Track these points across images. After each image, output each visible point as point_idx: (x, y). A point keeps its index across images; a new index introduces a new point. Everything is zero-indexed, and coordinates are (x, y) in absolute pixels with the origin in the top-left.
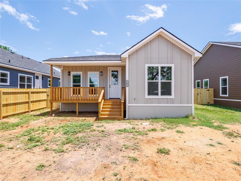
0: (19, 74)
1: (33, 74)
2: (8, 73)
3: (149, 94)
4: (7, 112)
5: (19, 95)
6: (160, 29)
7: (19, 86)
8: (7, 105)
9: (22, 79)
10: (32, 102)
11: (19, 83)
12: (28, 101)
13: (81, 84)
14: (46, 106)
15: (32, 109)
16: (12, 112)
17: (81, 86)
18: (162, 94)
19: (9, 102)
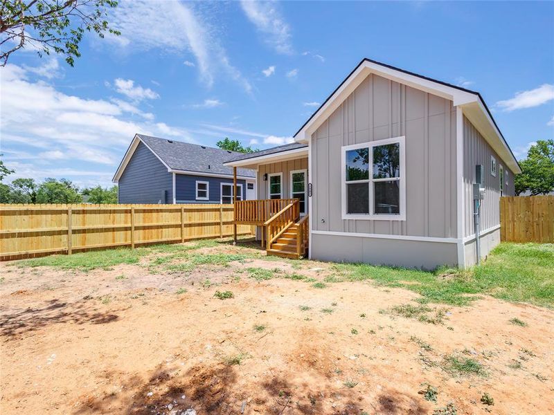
0: (222, 184)
1: (243, 181)
2: (207, 183)
3: (350, 211)
4: (190, 234)
5: (206, 213)
6: (363, 61)
7: (221, 201)
8: (190, 225)
9: (227, 189)
10: (224, 223)
11: (222, 196)
12: (219, 221)
13: (281, 194)
14: (250, 232)
15: (223, 234)
16: (197, 234)
17: (282, 198)
18: (377, 211)
19: (193, 222)
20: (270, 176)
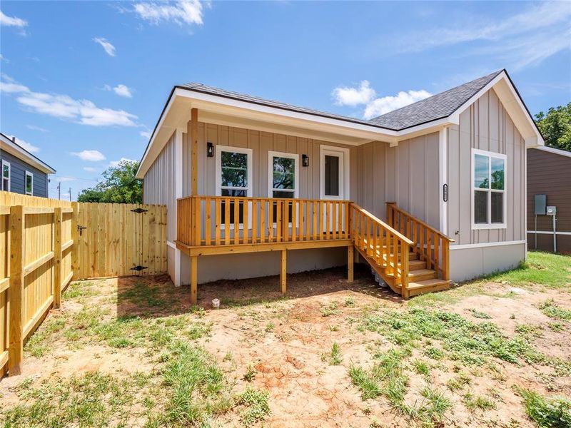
13: (249, 188)
20: (219, 149)
